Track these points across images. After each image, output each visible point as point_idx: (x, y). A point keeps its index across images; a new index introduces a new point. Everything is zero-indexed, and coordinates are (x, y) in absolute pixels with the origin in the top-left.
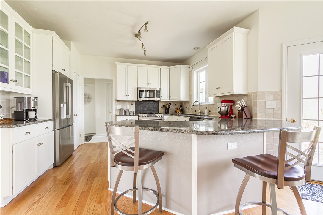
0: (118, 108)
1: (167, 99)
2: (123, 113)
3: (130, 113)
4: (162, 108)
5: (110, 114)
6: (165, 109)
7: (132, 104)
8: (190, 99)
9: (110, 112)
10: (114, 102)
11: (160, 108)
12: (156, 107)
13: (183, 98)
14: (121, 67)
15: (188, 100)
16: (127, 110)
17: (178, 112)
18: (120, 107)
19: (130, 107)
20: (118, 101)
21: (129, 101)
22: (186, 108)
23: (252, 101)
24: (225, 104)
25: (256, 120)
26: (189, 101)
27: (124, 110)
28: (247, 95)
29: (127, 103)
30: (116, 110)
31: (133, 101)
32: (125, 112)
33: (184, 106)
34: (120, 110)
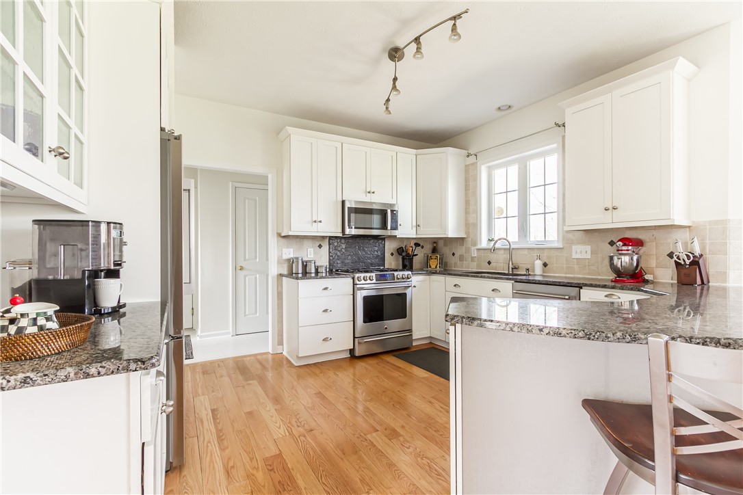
0: (285, 257)
1: (412, 234)
2: (300, 271)
3: (317, 272)
4: (392, 254)
5: (241, 273)
6: (403, 259)
7: (320, 246)
8: (467, 233)
9: (242, 268)
10: (273, 241)
11: (387, 255)
12: (379, 253)
13: (452, 230)
14: (301, 141)
15: (463, 235)
16: (310, 261)
17: (433, 266)
18: (289, 253)
19: (315, 253)
20: (284, 237)
21: (314, 238)
22: (453, 254)
23: (708, 242)
24: (630, 248)
25: (725, 289)
26: (463, 239)
27: (303, 263)
28: (689, 227)
29: (307, 243)
30: (280, 262)
31: (323, 238)
32: (305, 267)
33: (446, 251)
34: (291, 262)
